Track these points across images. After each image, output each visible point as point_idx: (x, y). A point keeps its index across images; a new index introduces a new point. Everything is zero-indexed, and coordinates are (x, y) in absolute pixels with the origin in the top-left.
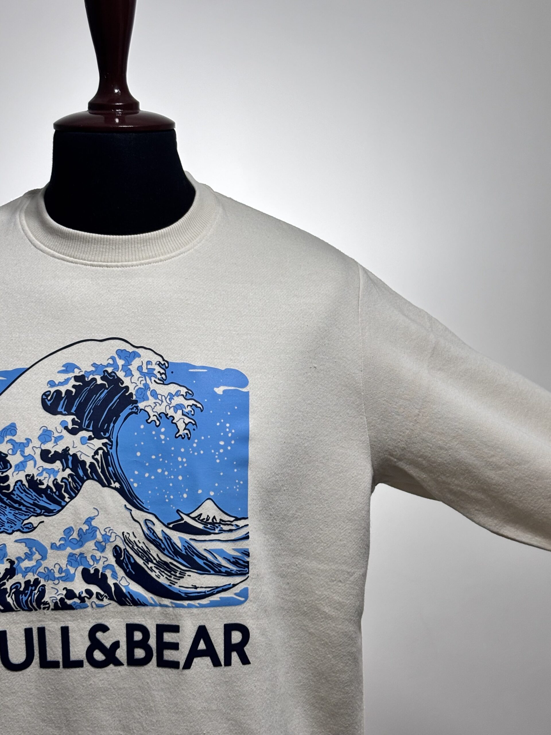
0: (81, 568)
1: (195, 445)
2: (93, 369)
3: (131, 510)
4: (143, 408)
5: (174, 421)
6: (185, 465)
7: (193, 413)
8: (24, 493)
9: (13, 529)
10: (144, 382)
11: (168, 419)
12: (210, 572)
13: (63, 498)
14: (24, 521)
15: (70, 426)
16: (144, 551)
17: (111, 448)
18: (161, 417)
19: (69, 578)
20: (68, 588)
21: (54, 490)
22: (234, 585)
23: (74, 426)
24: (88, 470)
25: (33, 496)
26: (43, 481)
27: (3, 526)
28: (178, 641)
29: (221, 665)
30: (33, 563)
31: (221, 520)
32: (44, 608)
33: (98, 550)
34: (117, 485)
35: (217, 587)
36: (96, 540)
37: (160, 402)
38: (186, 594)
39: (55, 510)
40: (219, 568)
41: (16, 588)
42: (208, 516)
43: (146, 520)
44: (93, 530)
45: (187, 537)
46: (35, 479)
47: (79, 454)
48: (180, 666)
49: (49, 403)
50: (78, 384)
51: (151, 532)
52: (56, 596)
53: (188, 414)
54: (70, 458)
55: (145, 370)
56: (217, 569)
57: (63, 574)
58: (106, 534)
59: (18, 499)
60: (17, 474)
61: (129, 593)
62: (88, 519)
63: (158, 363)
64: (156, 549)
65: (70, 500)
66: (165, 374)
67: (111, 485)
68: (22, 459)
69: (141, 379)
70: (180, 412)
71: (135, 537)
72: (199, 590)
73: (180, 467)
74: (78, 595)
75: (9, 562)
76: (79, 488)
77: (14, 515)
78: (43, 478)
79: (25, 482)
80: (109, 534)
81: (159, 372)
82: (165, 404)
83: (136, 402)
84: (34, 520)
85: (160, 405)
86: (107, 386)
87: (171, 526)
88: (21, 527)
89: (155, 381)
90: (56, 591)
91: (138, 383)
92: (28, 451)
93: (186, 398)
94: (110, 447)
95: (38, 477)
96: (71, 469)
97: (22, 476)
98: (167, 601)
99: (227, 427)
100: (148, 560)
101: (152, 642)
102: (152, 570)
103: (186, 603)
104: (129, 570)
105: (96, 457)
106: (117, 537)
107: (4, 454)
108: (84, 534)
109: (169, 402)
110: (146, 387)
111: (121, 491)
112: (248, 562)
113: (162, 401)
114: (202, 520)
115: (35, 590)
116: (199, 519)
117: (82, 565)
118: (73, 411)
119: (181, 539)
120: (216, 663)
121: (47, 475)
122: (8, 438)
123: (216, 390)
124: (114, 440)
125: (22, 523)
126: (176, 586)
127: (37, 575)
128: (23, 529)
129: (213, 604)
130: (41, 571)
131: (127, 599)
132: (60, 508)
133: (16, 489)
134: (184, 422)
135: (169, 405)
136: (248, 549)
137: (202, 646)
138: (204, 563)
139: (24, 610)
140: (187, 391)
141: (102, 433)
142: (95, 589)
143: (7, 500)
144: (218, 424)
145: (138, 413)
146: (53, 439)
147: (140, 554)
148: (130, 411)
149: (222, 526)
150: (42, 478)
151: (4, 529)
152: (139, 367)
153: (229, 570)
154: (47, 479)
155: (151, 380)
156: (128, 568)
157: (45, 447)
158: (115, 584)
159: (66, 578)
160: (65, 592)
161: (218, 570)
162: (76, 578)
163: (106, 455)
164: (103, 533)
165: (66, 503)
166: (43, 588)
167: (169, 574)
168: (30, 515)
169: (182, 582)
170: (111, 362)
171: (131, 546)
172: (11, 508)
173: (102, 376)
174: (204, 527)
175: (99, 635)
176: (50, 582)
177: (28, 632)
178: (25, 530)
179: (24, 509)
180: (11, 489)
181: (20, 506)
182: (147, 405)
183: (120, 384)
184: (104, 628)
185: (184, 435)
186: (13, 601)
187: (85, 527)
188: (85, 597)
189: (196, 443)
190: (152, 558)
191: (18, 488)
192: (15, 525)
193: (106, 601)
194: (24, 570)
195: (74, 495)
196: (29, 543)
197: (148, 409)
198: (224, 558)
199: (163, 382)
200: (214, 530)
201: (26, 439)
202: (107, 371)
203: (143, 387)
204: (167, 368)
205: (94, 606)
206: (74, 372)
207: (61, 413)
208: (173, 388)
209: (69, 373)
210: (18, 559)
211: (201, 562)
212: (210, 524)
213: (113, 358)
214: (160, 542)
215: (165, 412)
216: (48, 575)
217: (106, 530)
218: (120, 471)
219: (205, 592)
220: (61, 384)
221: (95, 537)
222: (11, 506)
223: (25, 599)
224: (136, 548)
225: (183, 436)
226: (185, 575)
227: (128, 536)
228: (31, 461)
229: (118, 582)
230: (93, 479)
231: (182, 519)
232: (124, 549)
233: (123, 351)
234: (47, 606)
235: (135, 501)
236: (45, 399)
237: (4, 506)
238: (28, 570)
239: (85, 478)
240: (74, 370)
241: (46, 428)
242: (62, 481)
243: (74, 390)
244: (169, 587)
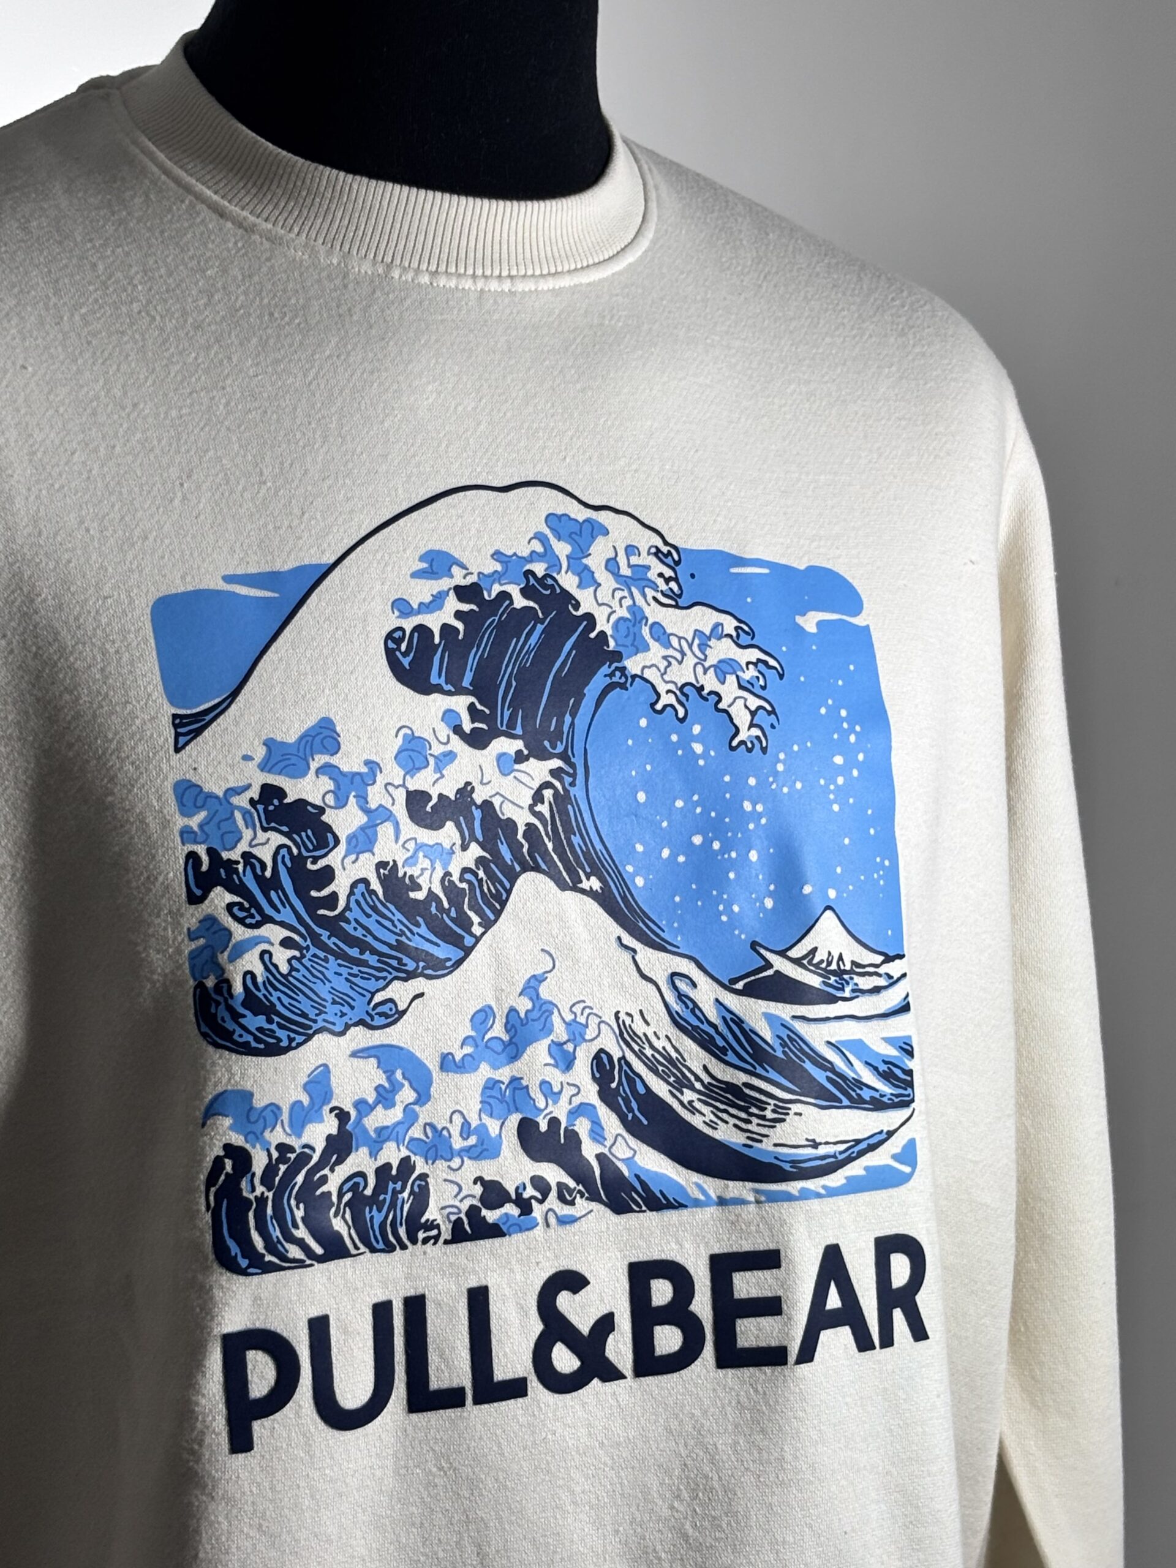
0: (514, 1119)
1: (780, 767)
2: (498, 567)
3: (634, 951)
4: (639, 673)
5: (721, 706)
6: (763, 821)
7: (762, 682)
8: (375, 916)
9: (346, 1019)
10: (628, 602)
11: (707, 700)
12: (840, 1101)
13: (467, 925)
14: (373, 994)
15: (467, 726)
16: (669, 1059)
17: (573, 784)
18: (686, 696)
19: (485, 1149)
20: (487, 1178)
21: (446, 905)
22: (890, 1134)
23: (477, 725)
24: (522, 846)
25: (397, 923)
26: (420, 881)
27: (321, 1013)
28: (780, 1293)
29: (874, 1348)
30: (395, 1115)
31: (853, 963)
32: (425, 1241)
33: (556, 1066)
34: (595, 884)
35: (858, 1142)
36: (551, 1037)
37: (679, 656)
38: (794, 1162)
39: (449, 959)
40: (858, 1091)
41: (355, 1188)
42: (830, 953)
43: (674, 974)
44: (543, 1010)
45: (784, 1011)
46: (400, 874)
47: (497, 802)
48: (789, 1359)
49: (406, 662)
50: (466, 607)
51: (687, 1007)
52: (457, 1203)
53: (752, 685)
54: (477, 814)
55: (625, 571)
56: (853, 1094)
57: (473, 1140)
58: (574, 1020)
59: (359, 933)
60: (354, 862)
61: (637, 1177)
62: (529, 980)
63: (653, 550)
64: (702, 1053)
65: (483, 930)
66: (676, 580)
67: (580, 885)
68: (361, 819)
69: (618, 594)
70: (731, 679)
71: (648, 1024)
72: (822, 1150)
73: (751, 826)
74: (514, 1196)
75: (337, 1116)
76: (504, 897)
77: (347, 979)
78: (419, 872)
79: (376, 885)
80: (582, 1020)
81: (661, 575)
82: (690, 660)
83: (617, 656)
84: (399, 992)
85: (680, 663)
86: (541, 615)
87: (740, 986)
88: (367, 1012)
89: (655, 598)
90: (456, 1189)
91: (615, 604)
92: (376, 796)
93: (740, 642)
94: (571, 779)
95: (407, 869)
96: (483, 847)
97: (365, 867)
98: (736, 1189)
99: (843, 720)
100: (681, 1084)
101: (702, 1305)
102: (693, 1110)
103: (794, 1187)
104: (634, 1116)
105: (539, 808)
106: (602, 1025)
107: (314, 806)
108: (522, 1025)
109: (702, 657)
110: (637, 616)
111: (604, 899)
112: (910, 1073)
113: (683, 654)
114: (817, 965)
115: (403, 1190)
116: (810, 962)
117: (517, 1110)
118: (466, 683)
119: (769, 1017)
120: (864, 1343)
121: (426, 863)
122: (319, 760)
123: (799, 620)
124: (578, 761)
125: (369, 1003)
126: (767, 1145)
127: (407, 1148)
128: (372, 1020)
129: (854, 1186)
130: (416, 1136)
131: (634, 1194)
132: (462, 954)
133: (353, 905)
134: (746, 707)
135: (701, 662)
136: (910, 1037)
137: (834, 1301)
138: (829, 1079)
139: (373, 1250)
140: (737, 624)
141: (546, 743)
142: (553, 1174)
143: (329, 938)
144: (823, 711)
145: (628, 685)
146: (432, 761)
147: (660, 1068)
148: (608, 680)
149: (857, 979)
150: (414, 871)
151: (324, 1020)
152: (608, 561)
153: (877, 1095)
154: (427, 874)
155: (644, 596)
156: (631, 1110)
157: (414, 784)
158: (600, 1157)
159: (479, 1150)
160: (478, 1190)
161: (858, 1095)
162: (503, 1147)
163: (562, 800)
164: (569, 1017)
165: (473, 940)
166: (423, 1183)
167: (743, 1115)
168: (390, 977)
169: (779, 1134)
170: (538, 547)
171: (636, 1048)
172: (340, 961)
173: (522, 586)
174: (824, 982)
175: (565, 1301)
176: (441, 1164)
177: (381, 1312)
178: (379, 1021)
179: (373, 960)
180: (342, 904)
181: (362, 953)
182: (648, 664)
183: (570, 607)
184: (573, 1281)
185: (752, 742)
186: (349, 1229)
187: (524, 1005)
188: (533, 1197)
189: (784, 762)
190: (692, 1078)
191: (358, 902)
192: (352, 1008)
193: (582, 1205)
194: (372, 1134)
195: (492, 917)
196: (387, 1057)
197: (651, 675)
198: (867, 1063)
199: (676, 601)
200: (843, 990)
201: (367, 763)
202: (530, 572)
203: (628, 616)
204: (678, 563)
205: (552, 1220)
206: (452, 577)
207: (438, 689)
208: (703, 619)
209: (440, 578)
210: (360, 1104)
211: (820, 1076)
212: (834, 976)
213: (539, 537)
214: (712, 1031)
215: (694, 682)
216: (435, 1146)
217: (574, 1009)
218: (599, 846)
219: (834, 1156)
220: (426, 608)
221: (551, 1031)
222: (340, 955)
223: (378, 1218)
224: (649, 1052)
225: (749, 745)
226: (788, 1114)
227: (628, 1021)
228: (386, 824)
229: (606, 1151)
230: (537, 869)
231: (769, 965)
232: (619, 1060)
233: (563, 518)
234: (434, 1232)
235: (641, 924)
236: (394, 650)
237: (322, 954)
238: (384, 1135)
239: (518, 868)
240: (449, 570)
241: (409, 732)
242: (462, 880)
243: (460, 626)
244: (746, 1151)
